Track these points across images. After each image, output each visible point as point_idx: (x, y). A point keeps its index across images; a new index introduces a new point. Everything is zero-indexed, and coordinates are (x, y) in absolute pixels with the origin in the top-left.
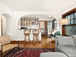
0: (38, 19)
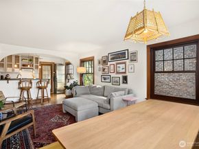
0: (37, 59)
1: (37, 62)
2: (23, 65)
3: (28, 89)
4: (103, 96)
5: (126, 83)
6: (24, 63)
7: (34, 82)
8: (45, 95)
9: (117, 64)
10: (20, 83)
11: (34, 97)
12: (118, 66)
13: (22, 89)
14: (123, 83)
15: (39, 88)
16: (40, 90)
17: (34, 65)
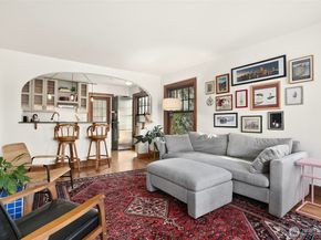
1: (84, 92)
2: (61, 99)
3: (71, 141)
4: (226, 155)
5: (281, 127)
6: (63, 95)
7: (83, 128)
8: (103, 152)
9: (255, 88)
10: (56, 129)
11: (82, 155)
12: (257, 92)
13: (61, 140)
14: (272, 127)
15: (92, 139)
16: (94, 143)
17: (80, 97)
